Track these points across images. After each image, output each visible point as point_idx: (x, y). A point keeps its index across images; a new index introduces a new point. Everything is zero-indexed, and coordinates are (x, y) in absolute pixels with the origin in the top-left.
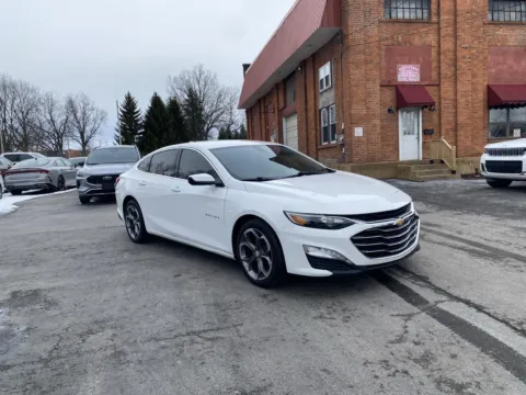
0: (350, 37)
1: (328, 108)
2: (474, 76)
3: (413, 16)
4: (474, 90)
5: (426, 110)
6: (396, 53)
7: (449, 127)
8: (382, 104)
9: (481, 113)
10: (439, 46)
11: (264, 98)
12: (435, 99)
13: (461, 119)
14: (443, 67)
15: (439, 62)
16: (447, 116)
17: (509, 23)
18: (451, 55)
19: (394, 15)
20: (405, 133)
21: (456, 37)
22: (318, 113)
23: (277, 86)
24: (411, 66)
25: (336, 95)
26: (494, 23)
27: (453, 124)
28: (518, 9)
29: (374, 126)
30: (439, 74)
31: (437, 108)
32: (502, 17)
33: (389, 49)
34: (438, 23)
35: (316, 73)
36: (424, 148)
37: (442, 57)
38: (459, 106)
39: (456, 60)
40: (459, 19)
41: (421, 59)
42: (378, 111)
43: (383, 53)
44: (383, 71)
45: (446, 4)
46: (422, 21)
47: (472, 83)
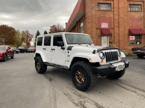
0: (87, 15)
2: (124, 26)
3: (106, 9)
4: (125, 30)
5: (110, 36)
6: (101, 20)
7: (117, 41)
8: (96, 34)
9: (127, 37)
10: (114, 18)
12: (112, 32)
13: (121, 39)
14: (115, 24)
15: (114, 22)
16: (116, 38)
17: (135, 11)
18: (118, 20)
19: (100, 9)
20: (104, 43)
21: (119, 15)
23: (72, 28)
24: (105, 23)
26: (131, 11)
28: (138, 7)
29: (94, 40)
30: (114, 26)
31: (113, 35)
32: (133, 9)
33: (98, 18)
34: (114, 11)
35: (80, 25)
37: (115, 21)
38: (120, 35)
39: (119, 21)
40: (120, 10)
41: (108, 21)
42: (95, 36)
44: (97, 25)
45: (116, 6)
46: (109, 11)
47: (124, 29)
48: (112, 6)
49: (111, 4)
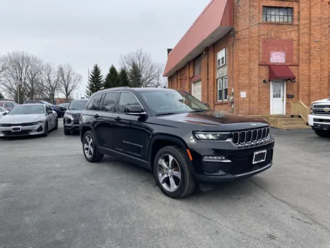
0: (240, 33)
1: (222, 78)
2: (322, 60)
3: (281, 20)
4: (322, 70)
5: (289, 81)
6: (270, 44)
7: (304, 93)
8: (259, 77)
9: (326, 85)
10: (299, 41)
11: (180, 70)
12: (296, 75)
13: (312, 88)
14: (301, 55)
15: (298, 50)
16: (304, 87)
18: (307, 47)
19: (269, 20)
20: (274, 97)
21: (310, 34)
22: (215, 81)
23: (189, 63)
24: (279, 53)
25: (229, 70)
27: (307, 92)
29: (254, 91)
30: (299, 58)
31: (296, 80)
33: (265, 42)
34: (298, 25)
35: (215, 56)
36: (287, 107)
37: (301, 47)
38: (312, 80)
39: (310, 48)
40: (313, 24)
41: (286, 48)
42: (257, 81)
43: (261, 43)
44: (261, 56)
45: (304, 13)
46: (287, 24)
47: (321, 65)
48: (295, 15)
49: (292, 8)
